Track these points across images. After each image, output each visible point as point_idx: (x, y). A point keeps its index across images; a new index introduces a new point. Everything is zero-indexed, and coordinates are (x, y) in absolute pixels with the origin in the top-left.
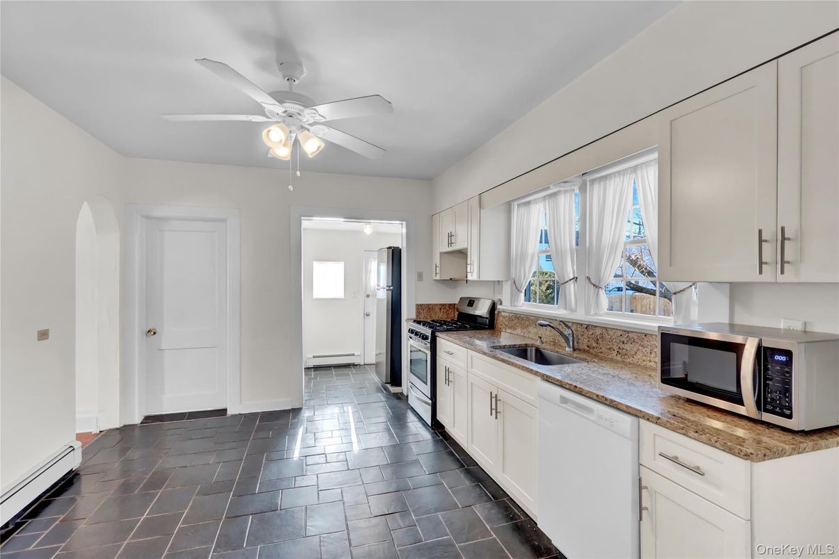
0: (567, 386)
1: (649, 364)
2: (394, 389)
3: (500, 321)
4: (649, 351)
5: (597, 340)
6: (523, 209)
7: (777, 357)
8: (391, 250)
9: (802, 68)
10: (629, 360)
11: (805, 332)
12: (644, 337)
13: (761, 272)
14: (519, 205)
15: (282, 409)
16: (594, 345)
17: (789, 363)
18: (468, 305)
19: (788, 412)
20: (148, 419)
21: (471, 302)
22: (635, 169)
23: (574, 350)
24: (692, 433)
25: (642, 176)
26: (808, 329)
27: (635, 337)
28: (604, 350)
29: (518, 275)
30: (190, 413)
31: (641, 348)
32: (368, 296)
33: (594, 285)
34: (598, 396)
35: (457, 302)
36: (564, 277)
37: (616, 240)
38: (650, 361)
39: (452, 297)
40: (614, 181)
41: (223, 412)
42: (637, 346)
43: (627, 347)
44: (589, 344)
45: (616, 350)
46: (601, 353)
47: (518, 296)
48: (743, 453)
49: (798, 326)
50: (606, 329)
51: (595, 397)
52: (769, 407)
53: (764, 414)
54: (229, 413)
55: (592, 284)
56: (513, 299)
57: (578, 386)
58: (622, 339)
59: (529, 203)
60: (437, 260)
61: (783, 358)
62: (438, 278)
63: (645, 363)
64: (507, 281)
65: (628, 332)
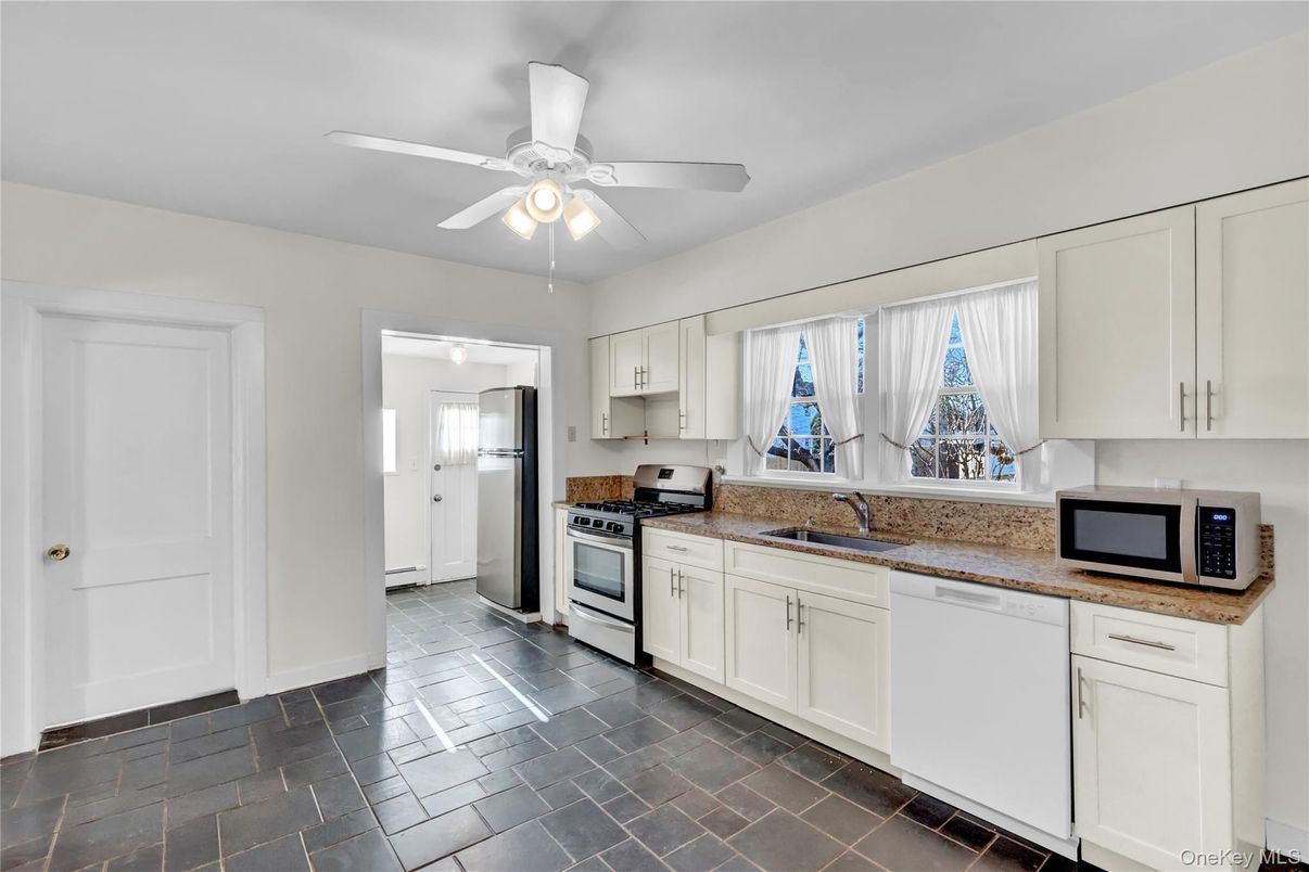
0: (947, 574)
1: (986, 540)
2: (526, 618)
3: (723, 498)
4: (986, 524)
5: (905, 515)
6: (763, 340)
7: (1217, 517)
8: (521, 391)
9: (1223, 219)
10: (958, 537)
11: (1182, 490)
12: (978, 506)
13: (1182, 429)
14: (754, 334)
15: (350, 675)
16: (900, 521)
17: (1232, 522)
18: (660, 477)
19: (1230, 572)
20: (51, 737)
21: (665, 473)
22: (958, 299)
23: (870, 530)
24: (1155, 607)
25: (969, 308)
26: (1185, 487)
27: (966, 509)
28: (915, 527)
29: (756, 431)
30: (152, 709)
31: (974, 521)
32: (437, 468)
33: (896, 445)
34: (1003, 580)
35: (633, 474)
36: (842, 434)
37: (931, 386)
38: (988, 536)
39: (626, 465)
40: (926, 314)
41: (230, 697)
42: (969, 519)
43: (953, 521)
44: (891, 521)
45: (936, 527)
46: (912, 531)
47: (759, 461)
48: (1225, 618)
49: (1175, 485)
50: (920, 500)
51: (998, 583)
52: (1208, 569)
53: (1201, 577)
54: (244, 696)
55: (893, 443)
56: (748, 466)
57: (967, 571)
58: (946, 512)
59: (775, 331)
60: (604, 408)
61: (1224, 518)
62: (607, 436)
63: (980, 539)
64: (735, 441)
65: (954, 503)
